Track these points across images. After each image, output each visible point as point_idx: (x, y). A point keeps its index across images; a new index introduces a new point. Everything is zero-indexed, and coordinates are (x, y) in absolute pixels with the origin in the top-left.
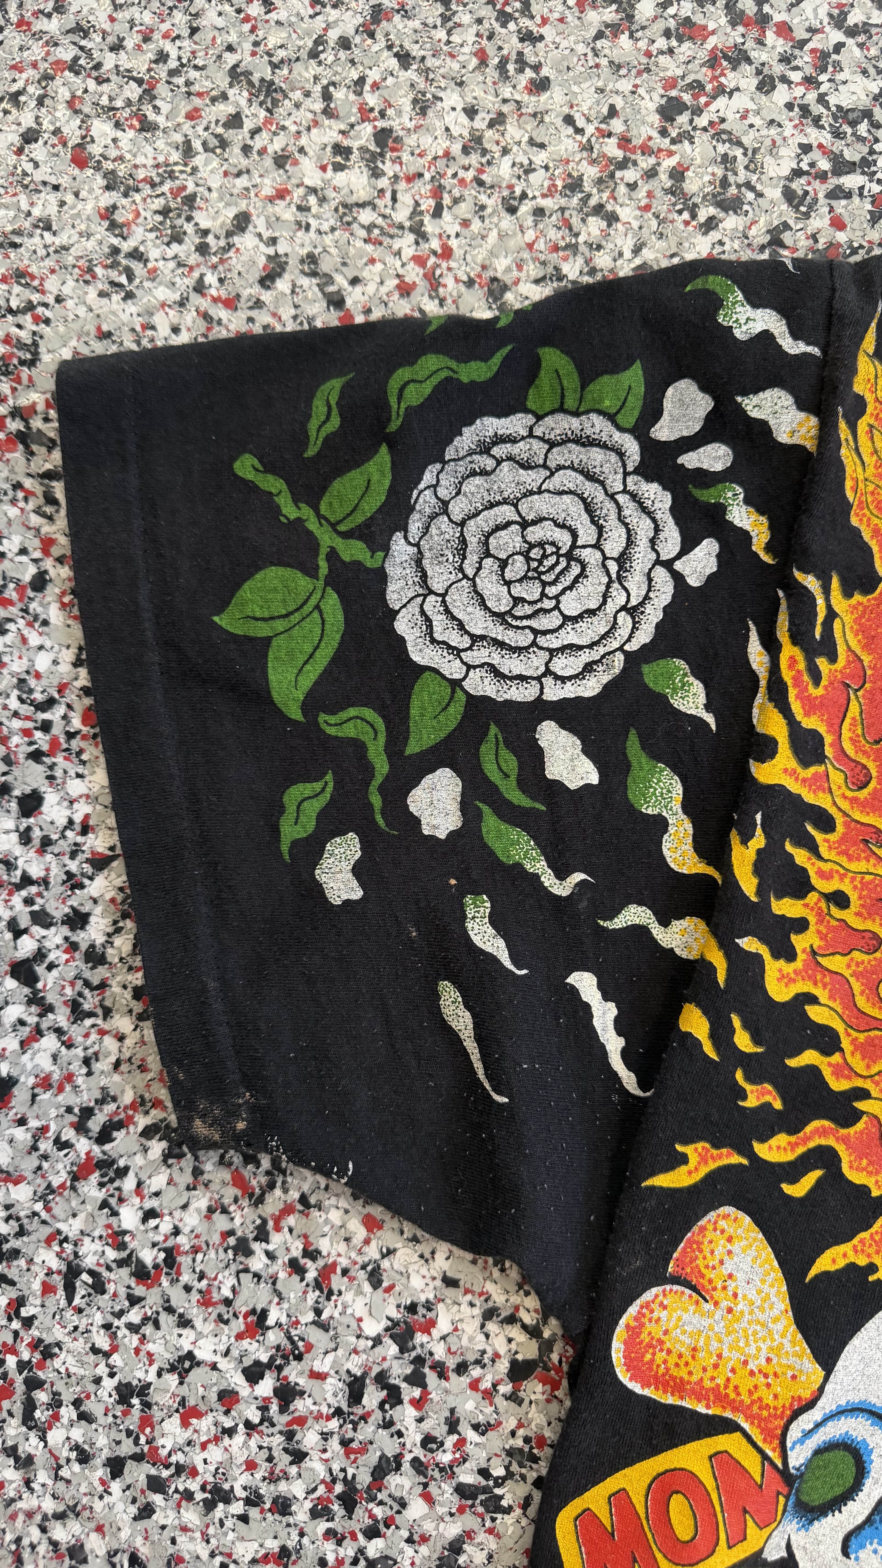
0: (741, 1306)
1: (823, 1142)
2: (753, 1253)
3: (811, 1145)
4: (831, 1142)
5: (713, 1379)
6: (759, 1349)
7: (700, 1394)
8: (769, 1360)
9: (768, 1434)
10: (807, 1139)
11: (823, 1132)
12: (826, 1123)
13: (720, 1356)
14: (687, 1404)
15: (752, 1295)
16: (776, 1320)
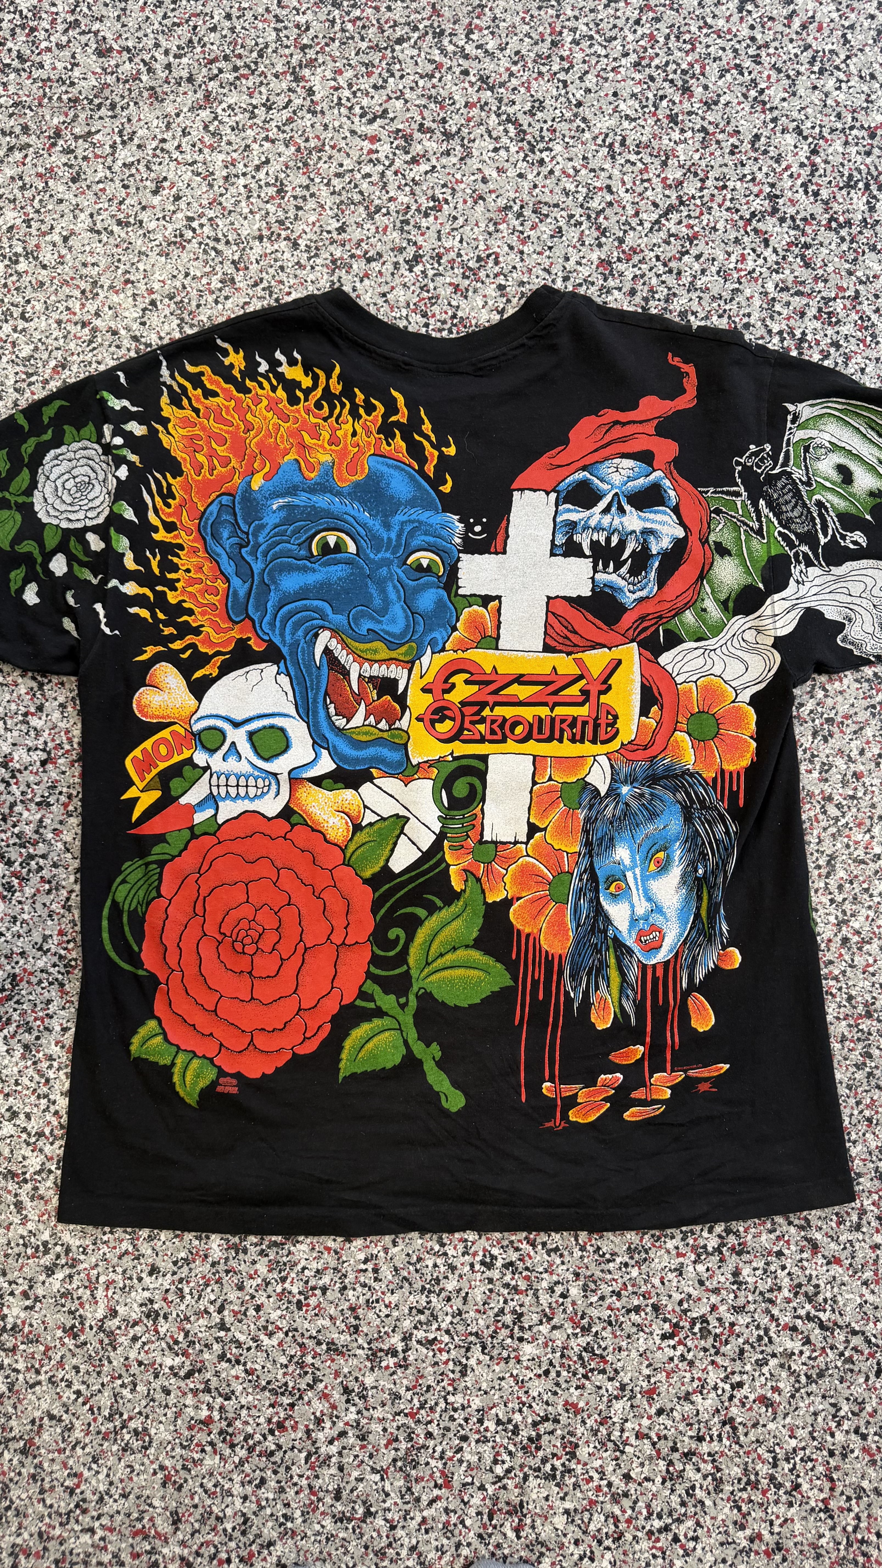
0: (172, 691)
2: (174, 675)
3: (188, 643)
4: (194, 641)
5: (166, 713)
6: (182, 703)
7: (163, 717)
8: (184, 705)
9: (185, 723)
10: (186, 641)
11: (191, 639)
12: (192, 636)
13: (168, 706)
14: (161, 720)
15: (176, 687)
16: (185, 694)
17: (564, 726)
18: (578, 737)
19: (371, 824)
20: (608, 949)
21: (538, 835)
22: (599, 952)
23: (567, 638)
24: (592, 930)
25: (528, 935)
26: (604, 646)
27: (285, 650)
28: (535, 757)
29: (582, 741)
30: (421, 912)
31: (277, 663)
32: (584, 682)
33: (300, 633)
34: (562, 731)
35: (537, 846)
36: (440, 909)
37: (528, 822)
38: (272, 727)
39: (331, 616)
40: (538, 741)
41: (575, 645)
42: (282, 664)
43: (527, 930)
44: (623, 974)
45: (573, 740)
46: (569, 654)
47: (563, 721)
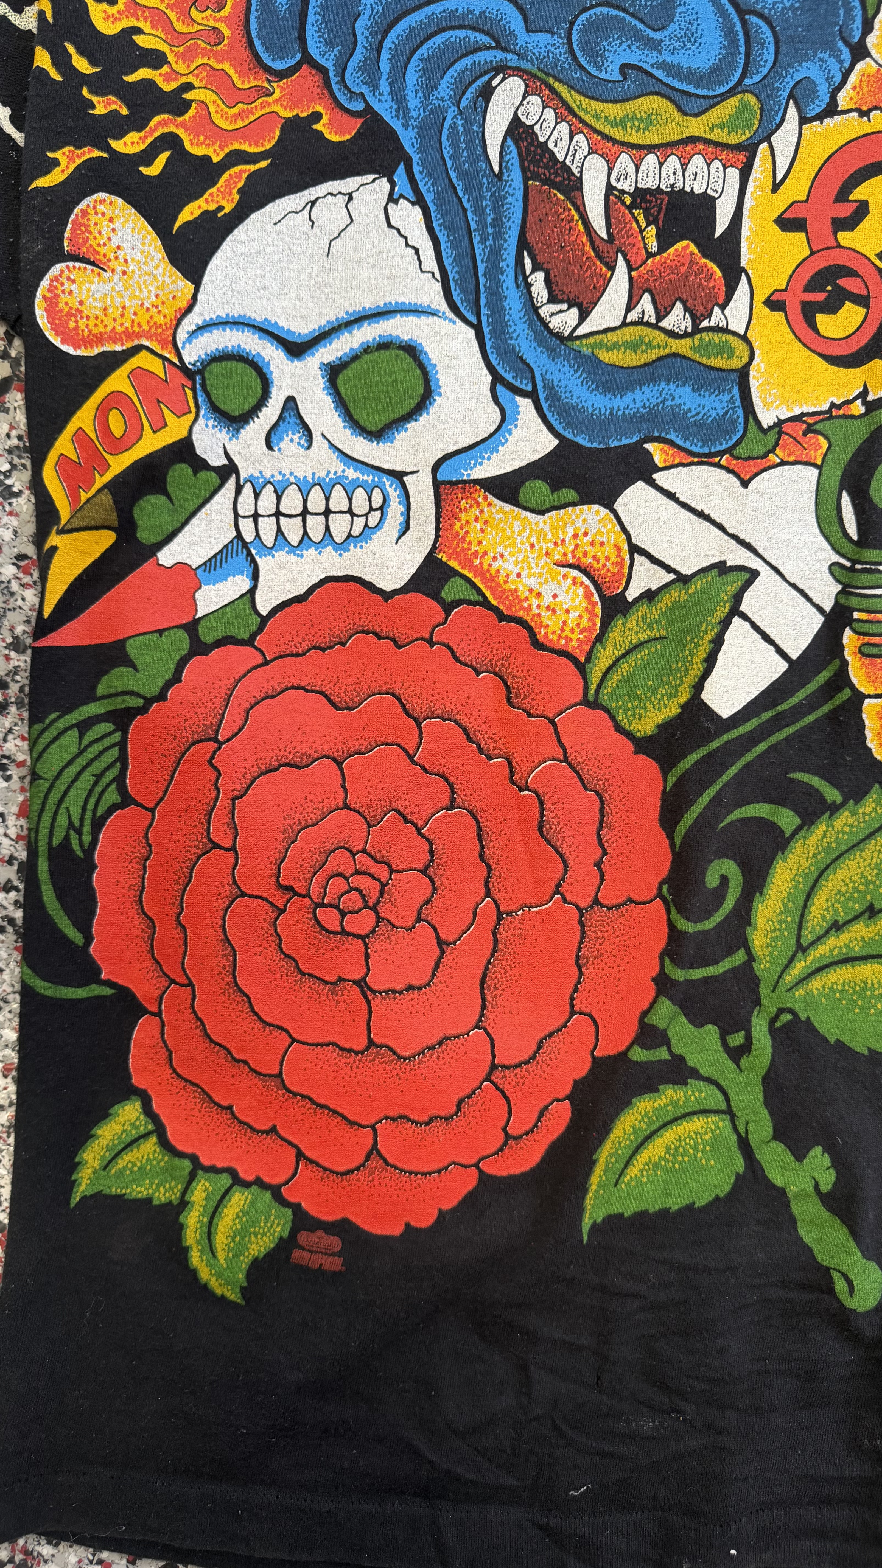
0: (132, 267)
1: (166, 130)
2: (130, 224)
3: (157, 134)
4: (172, 129)
5: (122, 325)
6: (149, 292)
7: (114, 337)
8: (157, 296)
9: (163, 343)
10: (152, 131)
11: (164, 123)
12: (166, 116)
13: (124, 308)
14: (107, 348)
15: (138, 256)
16: (157, 267)
19: (649, 596)
27: (408, 139)
30: (787, 819)
31: (388, 173)
33: (445, 88)
36: (834, 809)
38: (384, 345)
39: (523, 38)
42: (400, 174)
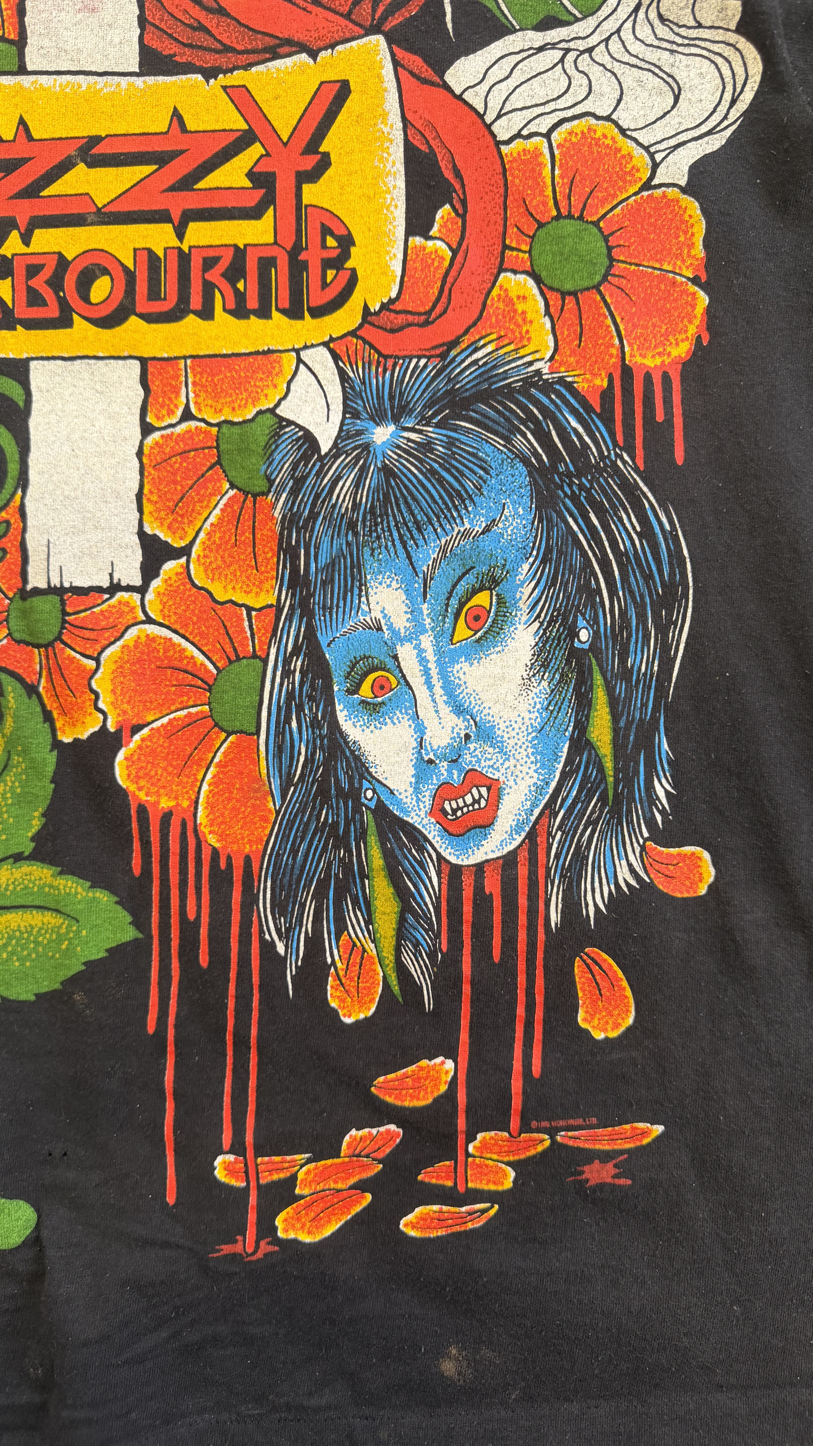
17: (214, 276)
18: (252, 303)
20: (362, 835)
21: (170, 567)
22: (342, 842)
23: (201, 28)
24: (323, 793)
25: (167, 817)
26: (302, 48)
28: (144, 362)
29: (264, 313)
32: (256, 150)
34: (209, 289)
35: (170, 593)
37: (141, 534)
40: (150, 318)
41: (228, 49)
43: (165, 803)
44: (402, 894)
45: (240, 312)
46: (209, 74)
47: (209, 263)
